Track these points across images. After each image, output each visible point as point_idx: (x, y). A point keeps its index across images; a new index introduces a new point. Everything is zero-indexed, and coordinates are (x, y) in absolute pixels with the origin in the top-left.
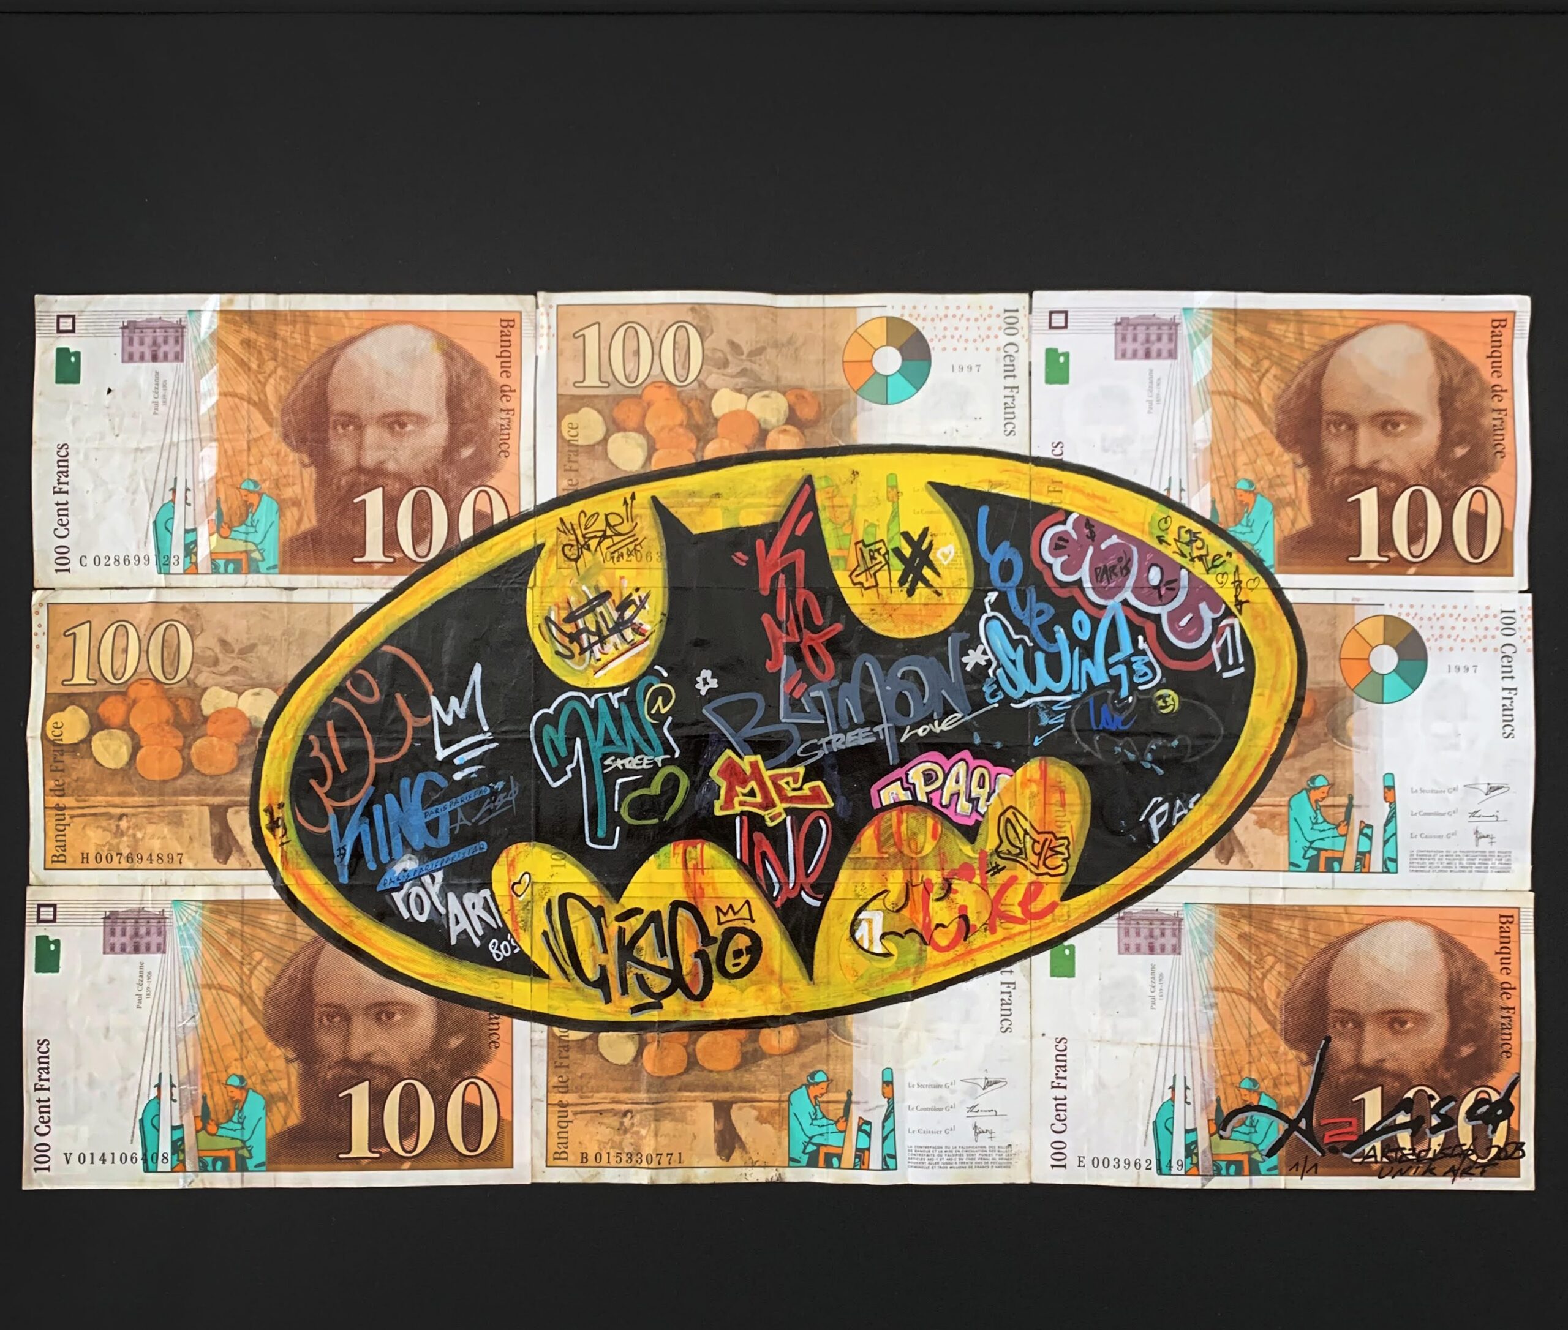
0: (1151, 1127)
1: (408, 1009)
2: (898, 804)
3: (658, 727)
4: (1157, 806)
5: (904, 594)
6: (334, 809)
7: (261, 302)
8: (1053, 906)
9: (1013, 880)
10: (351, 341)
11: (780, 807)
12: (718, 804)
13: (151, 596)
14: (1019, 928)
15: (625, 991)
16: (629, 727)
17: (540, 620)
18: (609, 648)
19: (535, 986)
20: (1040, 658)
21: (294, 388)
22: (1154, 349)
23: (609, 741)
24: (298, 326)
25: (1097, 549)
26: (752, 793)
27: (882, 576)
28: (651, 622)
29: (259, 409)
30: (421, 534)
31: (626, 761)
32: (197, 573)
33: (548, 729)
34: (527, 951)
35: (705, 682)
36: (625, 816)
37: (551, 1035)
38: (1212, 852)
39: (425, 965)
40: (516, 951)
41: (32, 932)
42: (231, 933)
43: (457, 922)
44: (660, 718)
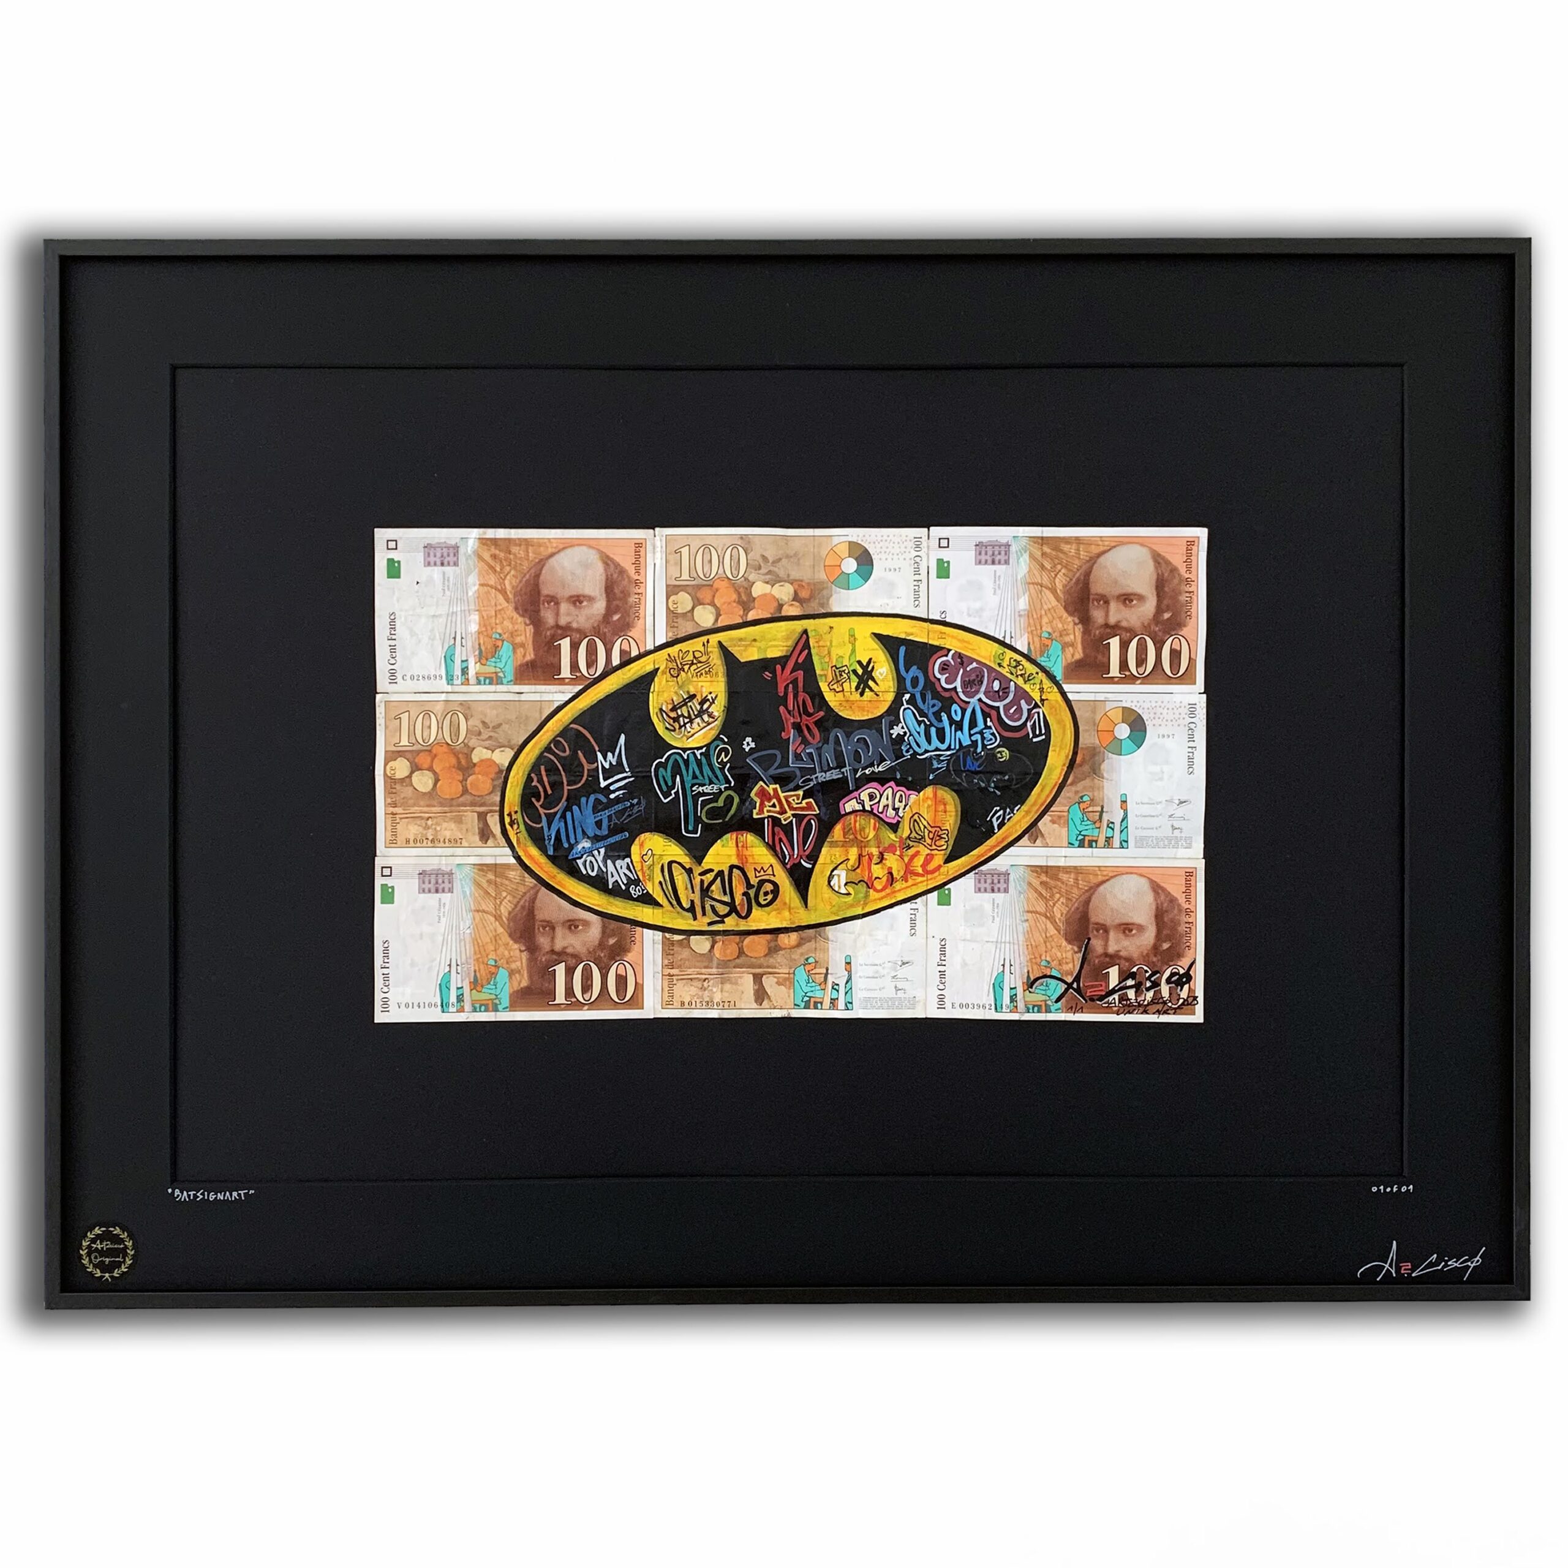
0: (991, 986)
1: (586, 923)
2: (854, 812)
3: (722, 769)
4: (996, 812)
5: (858, 695)
6: (545, 814)
7: (501, 533)
8: (940, 867)
9: (917, 853)
10: (552, 555)
11: (790, 813)
12: (755, 811)
13: (443, 697)
14: (920, 879)
15: (704, 914)
16: (706, 769)
17: (657, 710)
18: (695, 725)
19: (655, 911)
20: (933, 730)
21: (520, 582)
22: (997, 559)
23: (695, 777)
24: (522, 547)
25: (965, 671)
26: (774, 806)
27: (846, 686)
28: (718, 711)
29: (501, 593)
30: (591, 662)
31: (704, 788)
32: (469, 685)
33: (661, 770)
34: (651, 892)
35: (748, 744)
36: (704, 818)
37: (664, 937)
38: (1026, 836)
39: (595, 899)
40: (645, 892)
41: (379, 881)
42: (489, 882)
43: (613, 876)
44: (722, 763)
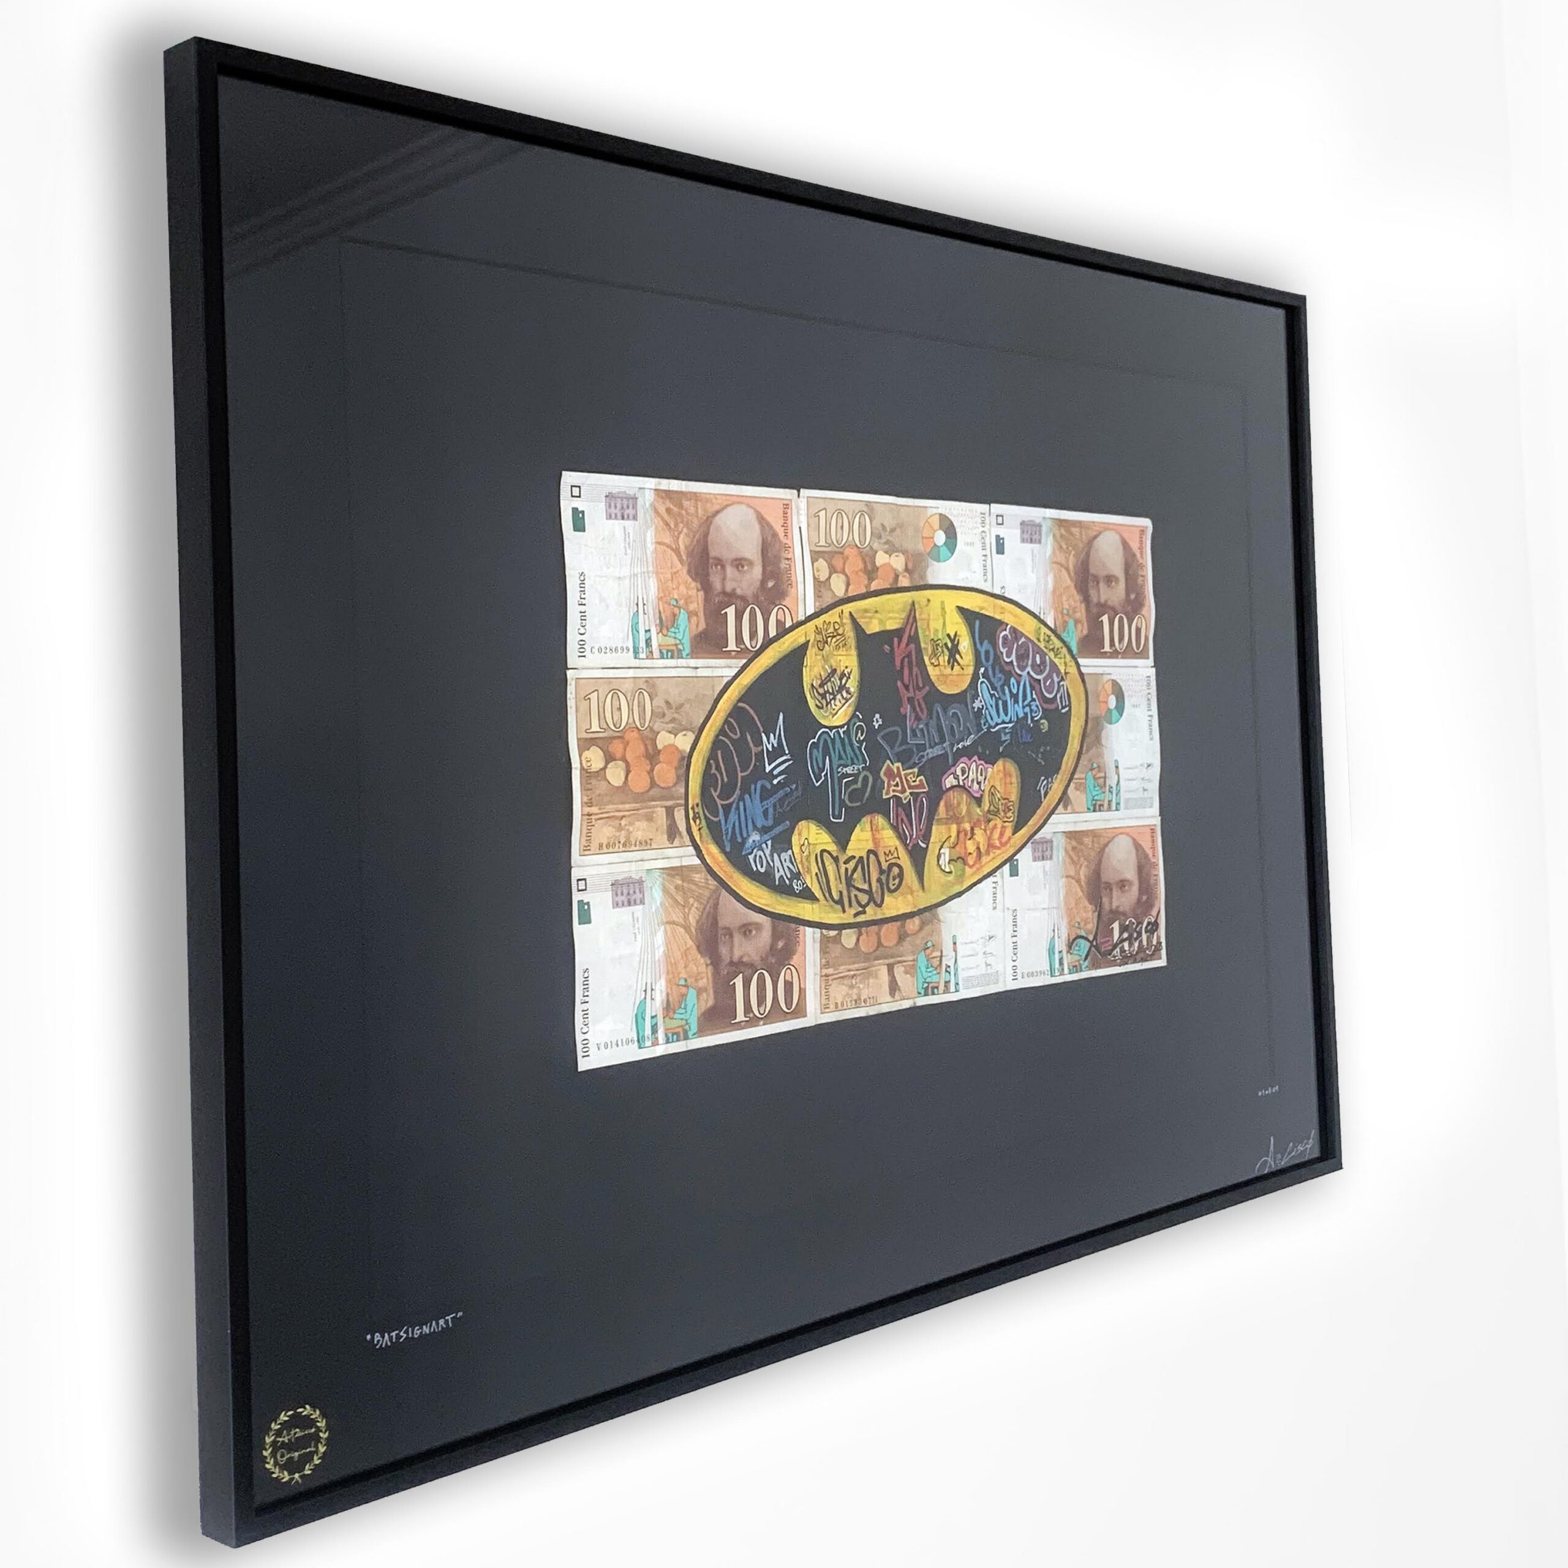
0: (1047, 952)
1: (758, 927)
2: (953, 787)
3: (860, 748)
4: (1043, 781)
5: (950, 670)
6: (722, 805)
7: (675, 485)
8: (1010, 839)
9: (995, 826)
10: (717, 512)
11: (909, 791)
12: (884, 792)
13: (631, 673)
14: (998, 852)
15: (850, 905)
16: (848, 748)
17: (809, 686)
18: (837, 703)
19: (814, 906)
20: (1000, 702)
21: (692, 541)
22: (1034, 538)
23: (840, 758)
24: (692, 501)
25: (1018, 644)
26: (897, 785)
27: (941, 659)
28: (853, 687)
29: (675, 552)
30: (753, 634)
31: (847, 769)
32: (653, 659)
33: (815, 751)
34: (810, 886)
35: (877, 722)
36: (847, 802)
37: (822, 933)
38: (1060, 807)
39: (765, 899)
40: (805, 885)
41: (576, 897)
42: (677, 888)
43: (778, 871)
44: (860, 742)
